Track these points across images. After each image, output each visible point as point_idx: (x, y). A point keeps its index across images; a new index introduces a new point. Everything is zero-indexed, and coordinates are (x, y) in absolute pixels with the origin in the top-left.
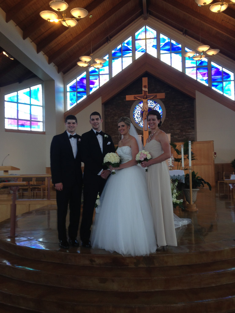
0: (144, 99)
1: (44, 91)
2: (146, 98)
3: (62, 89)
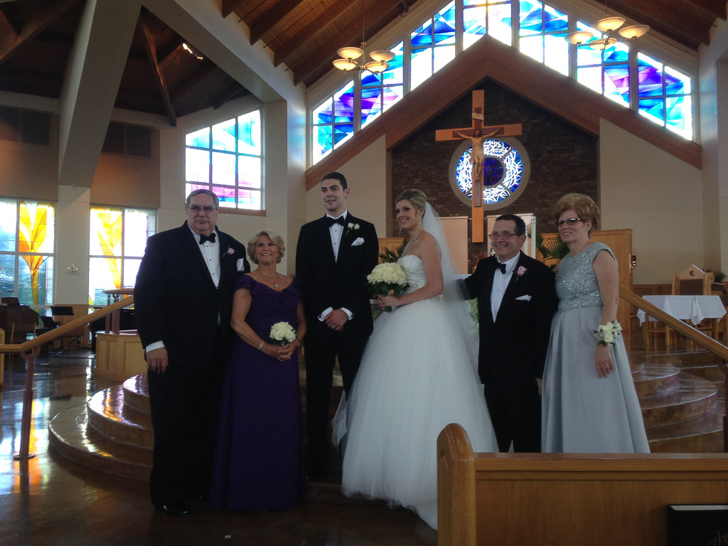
0: (474, 137)
1: (264, 125)
2: (480, 135)
3: (303, 120)
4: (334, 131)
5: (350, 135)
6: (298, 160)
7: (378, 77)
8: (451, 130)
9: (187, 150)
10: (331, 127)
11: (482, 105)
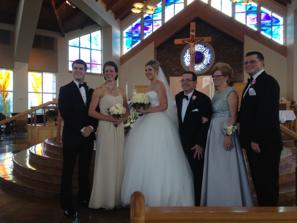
0: (191, 42)
1: (102, 37)
2: (193, 42)
3: (119, 35)
4: (132, 40)
5: (139, 42)
6: (117, 52)
7: (151, 16)
8: (181, 40)
9: (69, 47)
10: (131, 38)
11: (194, 29)
